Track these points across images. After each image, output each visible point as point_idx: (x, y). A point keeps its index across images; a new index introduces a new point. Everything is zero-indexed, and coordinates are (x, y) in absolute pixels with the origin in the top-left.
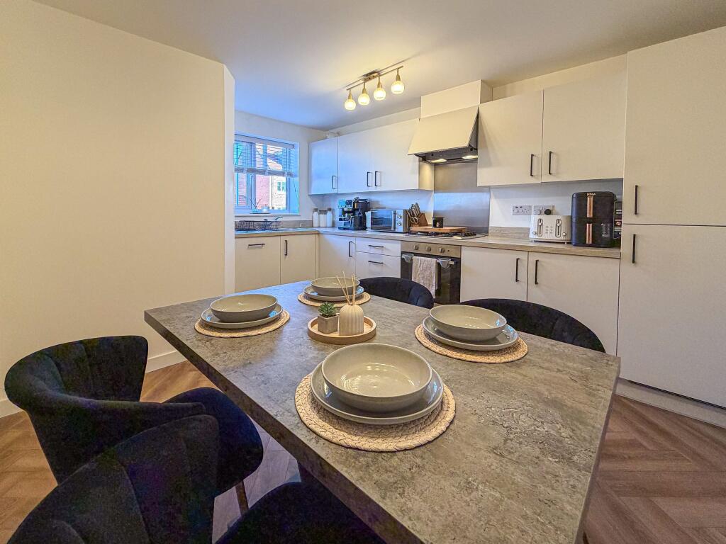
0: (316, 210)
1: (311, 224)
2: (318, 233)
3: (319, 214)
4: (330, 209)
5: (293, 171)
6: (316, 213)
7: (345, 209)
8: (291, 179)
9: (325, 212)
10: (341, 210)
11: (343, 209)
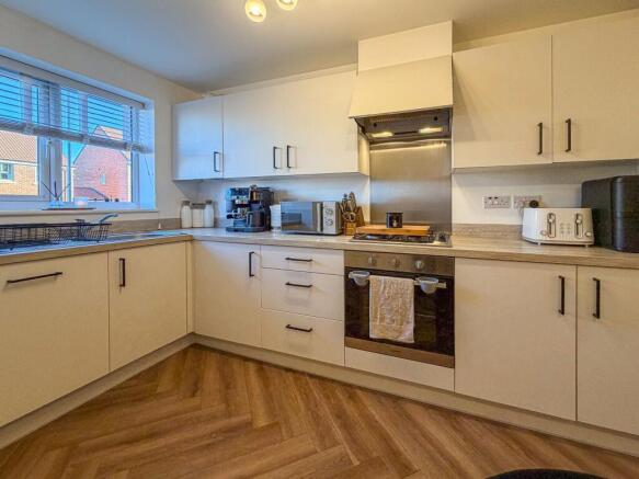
0: (187, 203)
1: (178, 224)
2: (191, 240)
3: (192, 208)
4: (210, 202)
5: (143, 142)
6: (187, 207)
7: (237, 202)
8: (141, 155)
9: (202, 206)
10: (230, 204)
11: (234, 201)
